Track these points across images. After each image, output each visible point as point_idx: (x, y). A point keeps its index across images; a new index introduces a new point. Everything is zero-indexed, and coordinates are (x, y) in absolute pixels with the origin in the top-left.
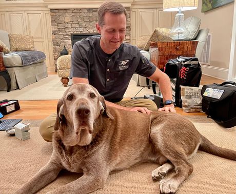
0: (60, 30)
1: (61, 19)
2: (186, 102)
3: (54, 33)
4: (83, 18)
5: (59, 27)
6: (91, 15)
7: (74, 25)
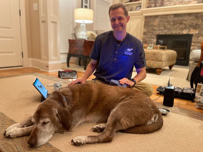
0: (150, 31)
1: (152, 23)
2: (199, 98)
3: (144, 34)
4: (168, 22)
5: (149, 29)
6: (176, 19)
7: (161, 28)
